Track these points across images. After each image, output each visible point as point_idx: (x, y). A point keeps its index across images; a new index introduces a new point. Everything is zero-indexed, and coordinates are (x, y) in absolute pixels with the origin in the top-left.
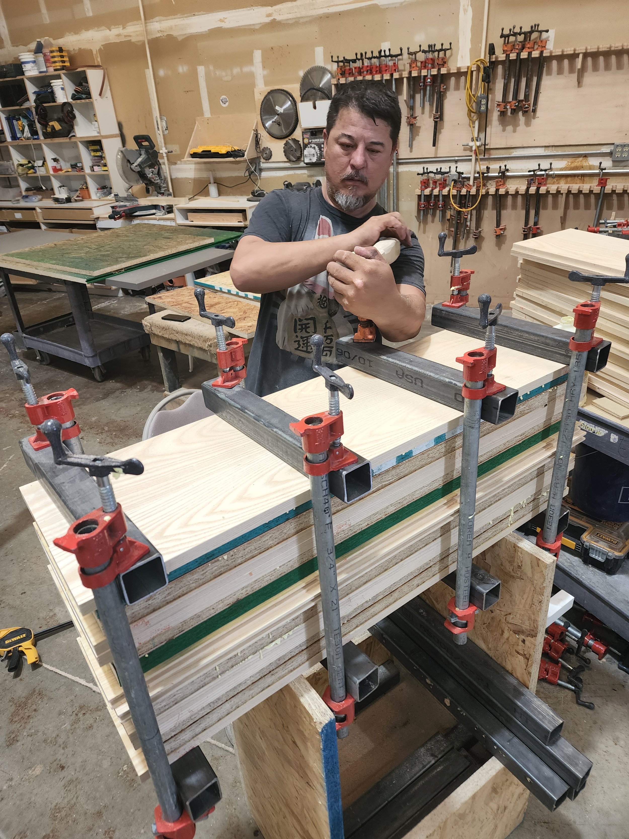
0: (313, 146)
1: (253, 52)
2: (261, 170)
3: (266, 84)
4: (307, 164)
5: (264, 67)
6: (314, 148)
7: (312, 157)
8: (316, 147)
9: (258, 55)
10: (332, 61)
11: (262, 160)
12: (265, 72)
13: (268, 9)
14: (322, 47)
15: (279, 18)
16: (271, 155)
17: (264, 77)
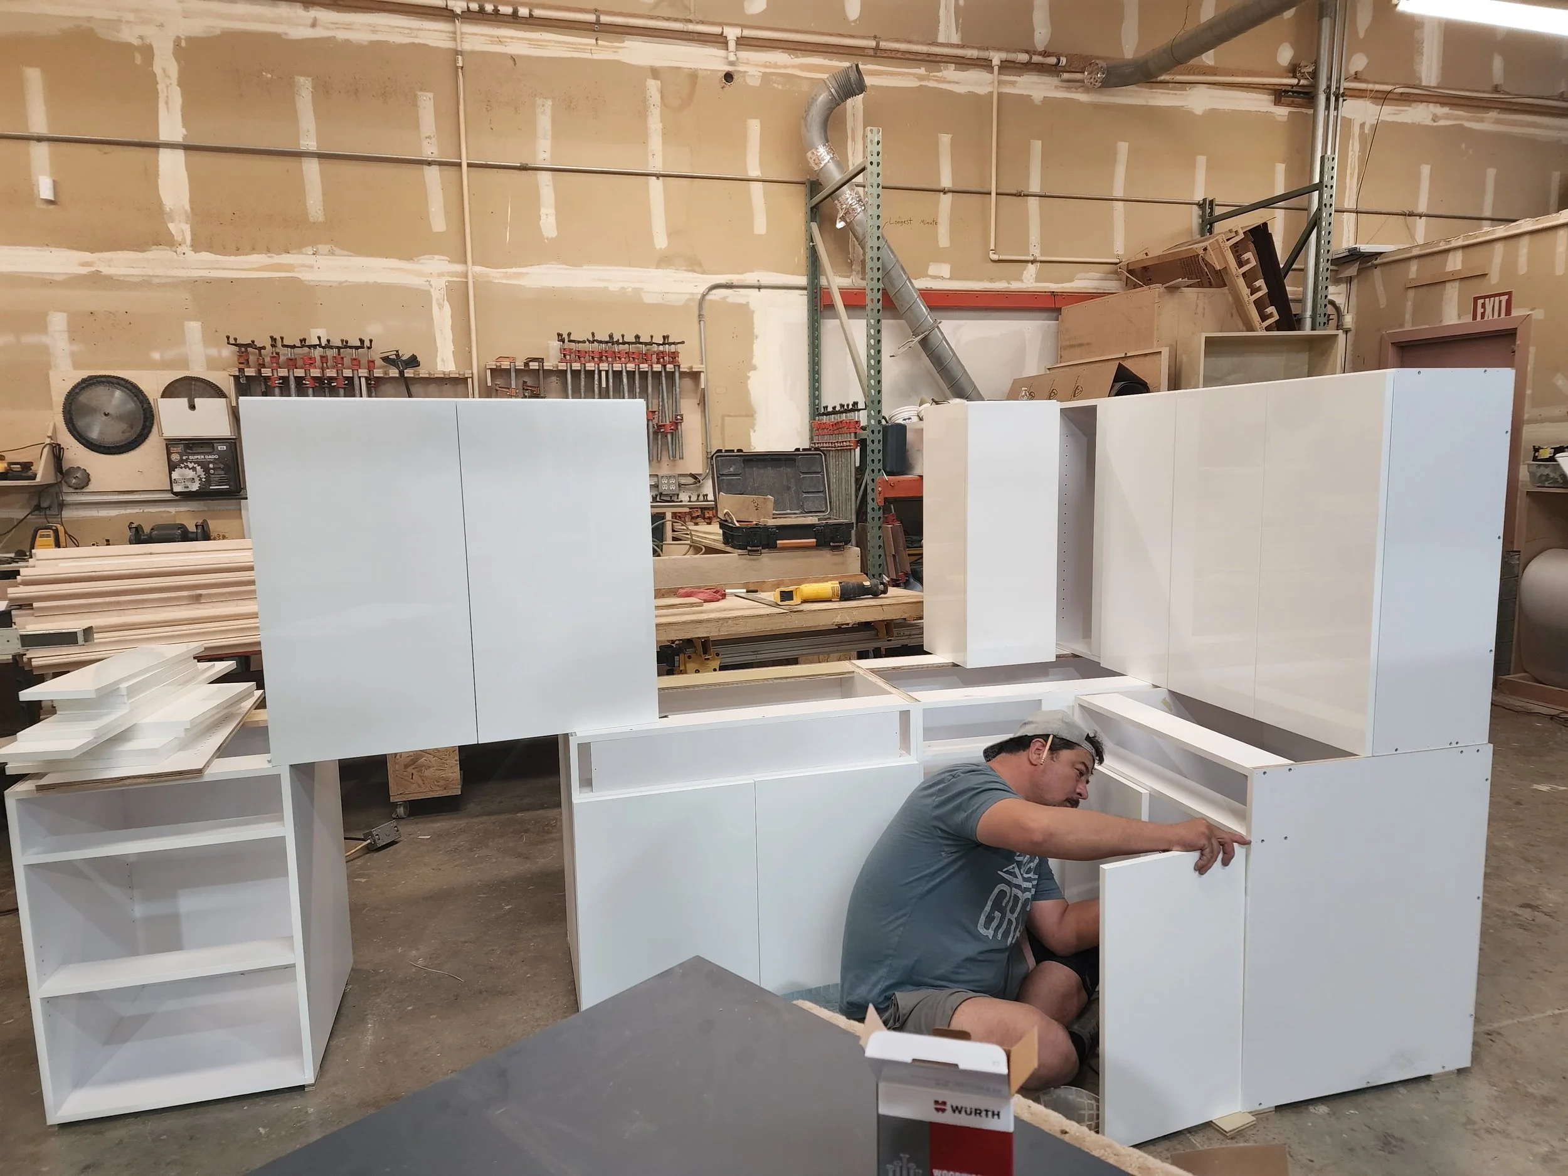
0: (191, 466)
1: (47, 315)
2: (62, 505)
3: (77, 366)
4: (176, 494)
5: (72, 340)
6: (194, 469)
7: (188, 484)
8: (198, 468)
9: (58, 322)
10: (229, 343)
11: (65, 489)
12: (76, 348)
13: (86, 256)
14: (200, 323)
15: (106, 271)
16: (90, 480)
17: (73, 354)
